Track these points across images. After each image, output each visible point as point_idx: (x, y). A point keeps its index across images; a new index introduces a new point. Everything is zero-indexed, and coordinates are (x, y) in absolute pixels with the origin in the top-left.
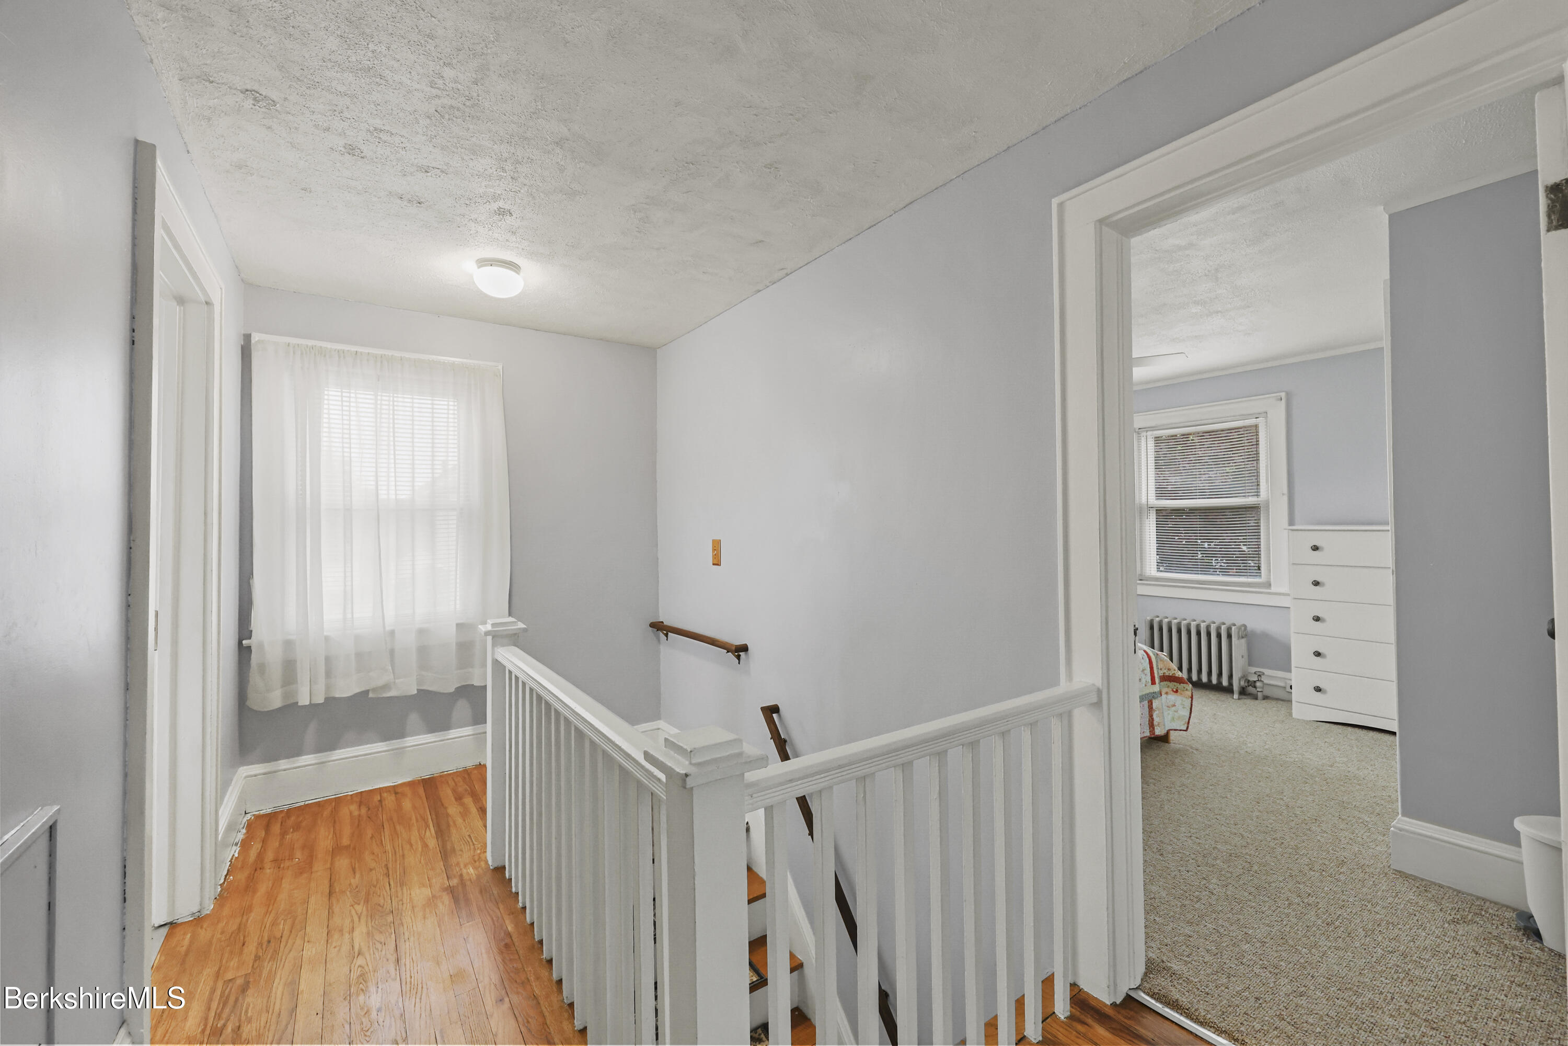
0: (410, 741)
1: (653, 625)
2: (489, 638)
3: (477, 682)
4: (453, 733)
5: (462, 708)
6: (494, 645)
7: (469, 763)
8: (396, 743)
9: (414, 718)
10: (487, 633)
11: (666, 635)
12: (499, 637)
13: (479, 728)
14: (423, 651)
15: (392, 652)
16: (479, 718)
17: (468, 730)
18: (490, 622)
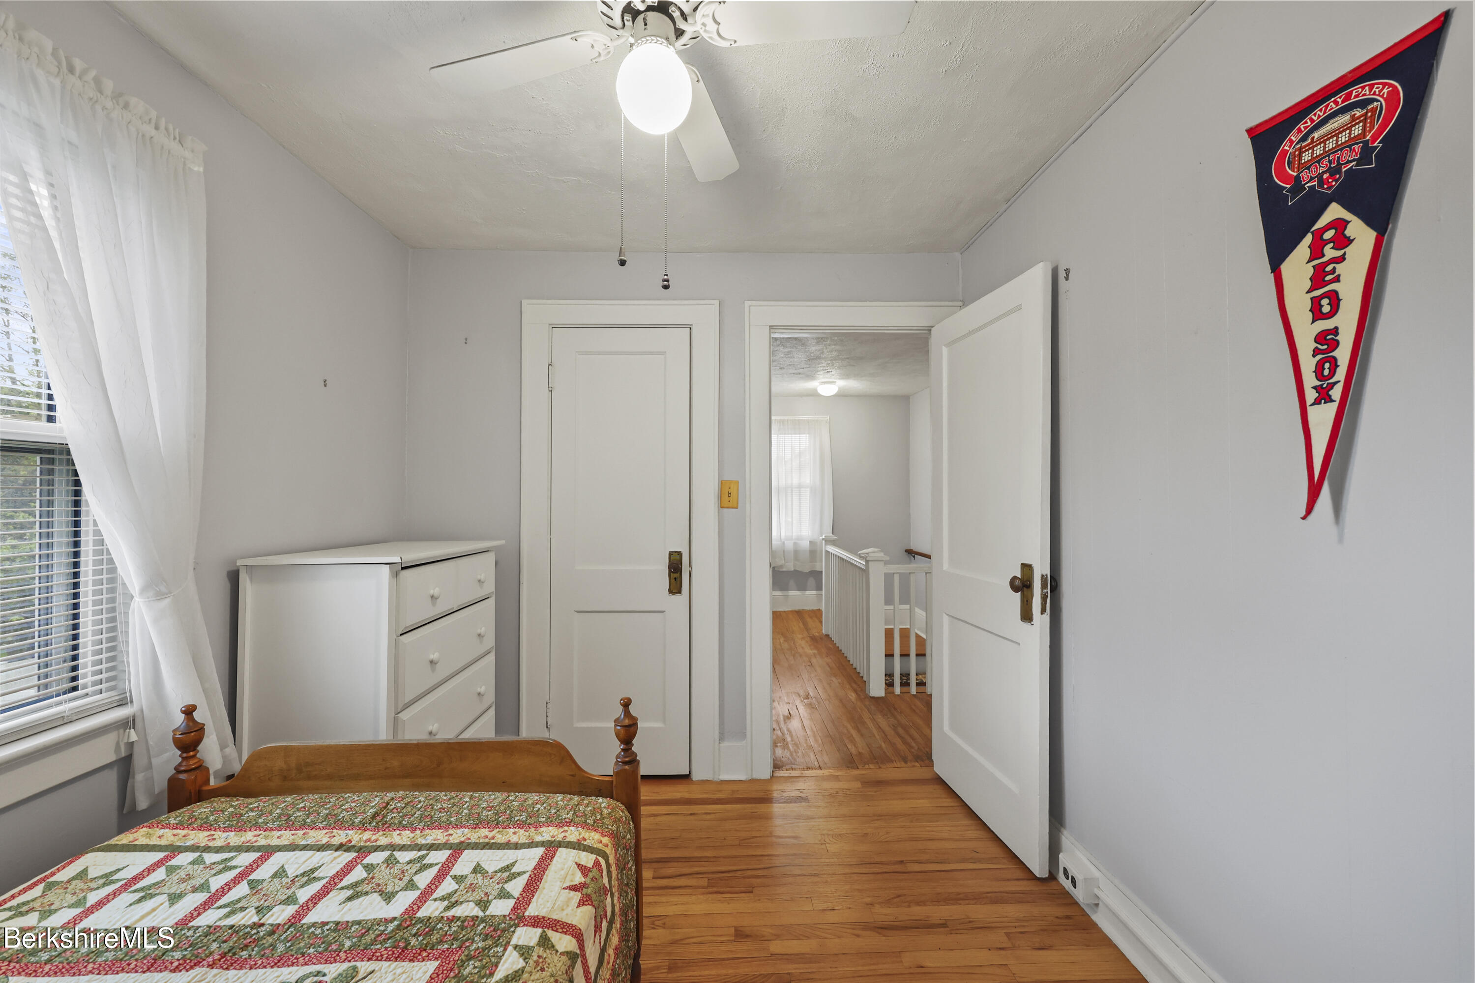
0: (791, 593)
1: (906, 551)
2: (824, 541)
3: (818, 569)
4: (808, 593)
5: (811, 581)
6: (825, 545)
7: (815, 608)
8: (785, 593)
9: (792, 583)
10: (823, 539)
11: (914, 557)
12: (828, 541)
13: (819, 592)
14: (796, 552)
15: (784, 551)
16: (819, 588)
17: (814, 592)
18: (824, 535)
